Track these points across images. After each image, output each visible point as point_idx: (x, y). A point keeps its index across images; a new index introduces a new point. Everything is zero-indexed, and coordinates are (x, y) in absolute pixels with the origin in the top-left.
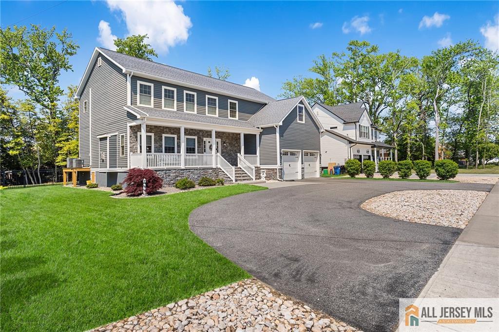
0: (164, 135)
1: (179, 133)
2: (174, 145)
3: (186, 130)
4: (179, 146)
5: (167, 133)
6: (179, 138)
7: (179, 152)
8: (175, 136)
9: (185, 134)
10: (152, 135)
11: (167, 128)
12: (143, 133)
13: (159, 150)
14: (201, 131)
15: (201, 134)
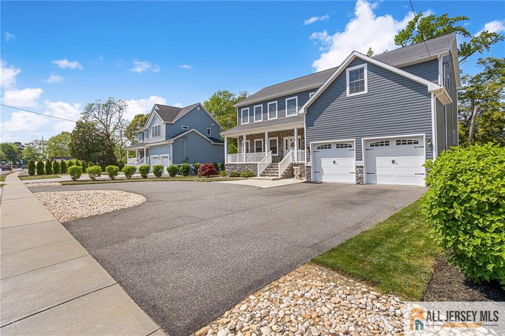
0: (255, 140)
1: (264, 137)
2: (261, 146)
3: (269, 133)
4: (264, 147)
5: (257, 139)
6: (264, 141)
7: (264, 151)
8: (262, 140)
9: (269, 137)
10: (249, 141)
11: (257, 135)
12: (244, 141)
13: (252, 151)
14: (281, 132)
15: (281, 134)
